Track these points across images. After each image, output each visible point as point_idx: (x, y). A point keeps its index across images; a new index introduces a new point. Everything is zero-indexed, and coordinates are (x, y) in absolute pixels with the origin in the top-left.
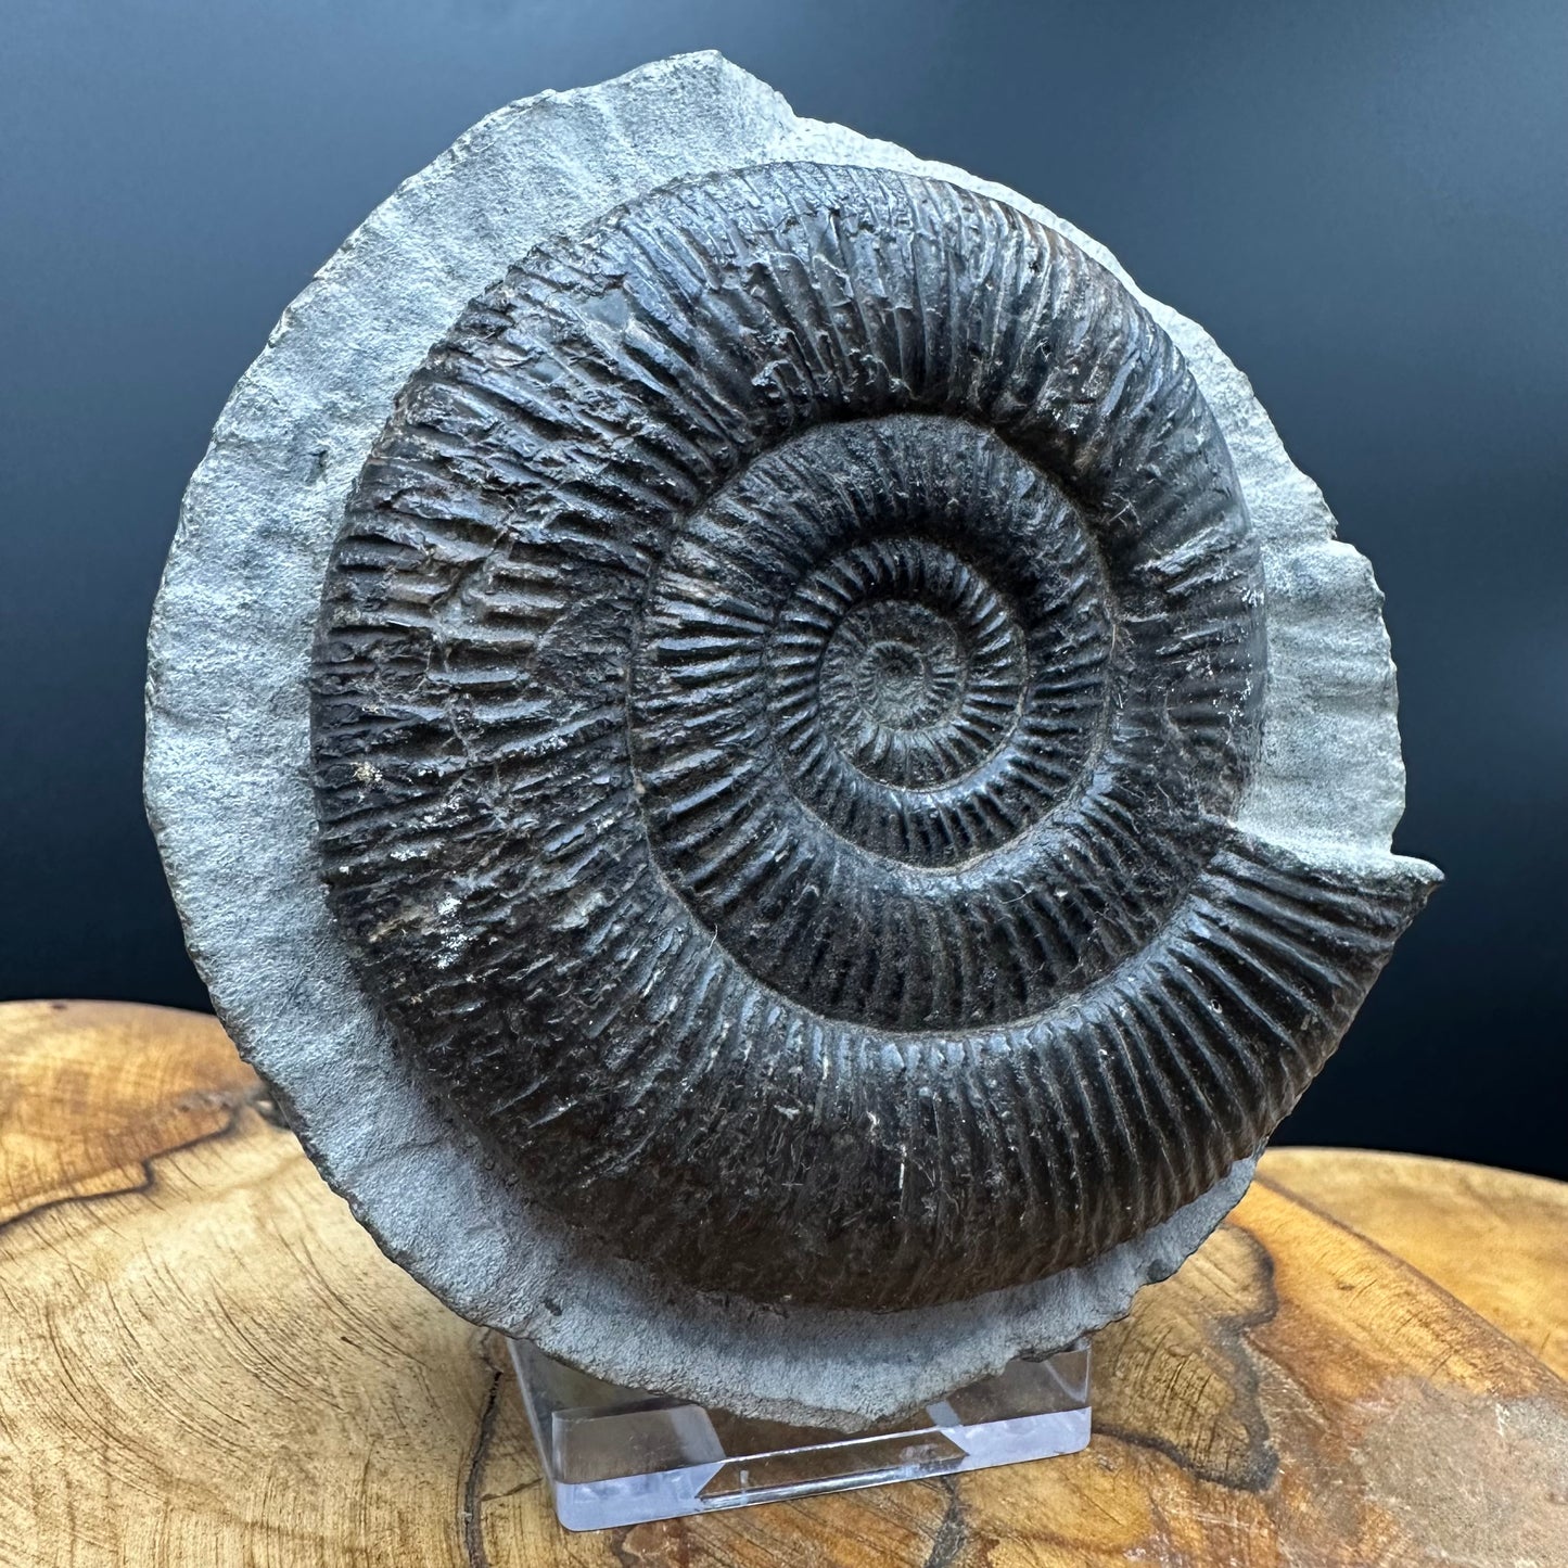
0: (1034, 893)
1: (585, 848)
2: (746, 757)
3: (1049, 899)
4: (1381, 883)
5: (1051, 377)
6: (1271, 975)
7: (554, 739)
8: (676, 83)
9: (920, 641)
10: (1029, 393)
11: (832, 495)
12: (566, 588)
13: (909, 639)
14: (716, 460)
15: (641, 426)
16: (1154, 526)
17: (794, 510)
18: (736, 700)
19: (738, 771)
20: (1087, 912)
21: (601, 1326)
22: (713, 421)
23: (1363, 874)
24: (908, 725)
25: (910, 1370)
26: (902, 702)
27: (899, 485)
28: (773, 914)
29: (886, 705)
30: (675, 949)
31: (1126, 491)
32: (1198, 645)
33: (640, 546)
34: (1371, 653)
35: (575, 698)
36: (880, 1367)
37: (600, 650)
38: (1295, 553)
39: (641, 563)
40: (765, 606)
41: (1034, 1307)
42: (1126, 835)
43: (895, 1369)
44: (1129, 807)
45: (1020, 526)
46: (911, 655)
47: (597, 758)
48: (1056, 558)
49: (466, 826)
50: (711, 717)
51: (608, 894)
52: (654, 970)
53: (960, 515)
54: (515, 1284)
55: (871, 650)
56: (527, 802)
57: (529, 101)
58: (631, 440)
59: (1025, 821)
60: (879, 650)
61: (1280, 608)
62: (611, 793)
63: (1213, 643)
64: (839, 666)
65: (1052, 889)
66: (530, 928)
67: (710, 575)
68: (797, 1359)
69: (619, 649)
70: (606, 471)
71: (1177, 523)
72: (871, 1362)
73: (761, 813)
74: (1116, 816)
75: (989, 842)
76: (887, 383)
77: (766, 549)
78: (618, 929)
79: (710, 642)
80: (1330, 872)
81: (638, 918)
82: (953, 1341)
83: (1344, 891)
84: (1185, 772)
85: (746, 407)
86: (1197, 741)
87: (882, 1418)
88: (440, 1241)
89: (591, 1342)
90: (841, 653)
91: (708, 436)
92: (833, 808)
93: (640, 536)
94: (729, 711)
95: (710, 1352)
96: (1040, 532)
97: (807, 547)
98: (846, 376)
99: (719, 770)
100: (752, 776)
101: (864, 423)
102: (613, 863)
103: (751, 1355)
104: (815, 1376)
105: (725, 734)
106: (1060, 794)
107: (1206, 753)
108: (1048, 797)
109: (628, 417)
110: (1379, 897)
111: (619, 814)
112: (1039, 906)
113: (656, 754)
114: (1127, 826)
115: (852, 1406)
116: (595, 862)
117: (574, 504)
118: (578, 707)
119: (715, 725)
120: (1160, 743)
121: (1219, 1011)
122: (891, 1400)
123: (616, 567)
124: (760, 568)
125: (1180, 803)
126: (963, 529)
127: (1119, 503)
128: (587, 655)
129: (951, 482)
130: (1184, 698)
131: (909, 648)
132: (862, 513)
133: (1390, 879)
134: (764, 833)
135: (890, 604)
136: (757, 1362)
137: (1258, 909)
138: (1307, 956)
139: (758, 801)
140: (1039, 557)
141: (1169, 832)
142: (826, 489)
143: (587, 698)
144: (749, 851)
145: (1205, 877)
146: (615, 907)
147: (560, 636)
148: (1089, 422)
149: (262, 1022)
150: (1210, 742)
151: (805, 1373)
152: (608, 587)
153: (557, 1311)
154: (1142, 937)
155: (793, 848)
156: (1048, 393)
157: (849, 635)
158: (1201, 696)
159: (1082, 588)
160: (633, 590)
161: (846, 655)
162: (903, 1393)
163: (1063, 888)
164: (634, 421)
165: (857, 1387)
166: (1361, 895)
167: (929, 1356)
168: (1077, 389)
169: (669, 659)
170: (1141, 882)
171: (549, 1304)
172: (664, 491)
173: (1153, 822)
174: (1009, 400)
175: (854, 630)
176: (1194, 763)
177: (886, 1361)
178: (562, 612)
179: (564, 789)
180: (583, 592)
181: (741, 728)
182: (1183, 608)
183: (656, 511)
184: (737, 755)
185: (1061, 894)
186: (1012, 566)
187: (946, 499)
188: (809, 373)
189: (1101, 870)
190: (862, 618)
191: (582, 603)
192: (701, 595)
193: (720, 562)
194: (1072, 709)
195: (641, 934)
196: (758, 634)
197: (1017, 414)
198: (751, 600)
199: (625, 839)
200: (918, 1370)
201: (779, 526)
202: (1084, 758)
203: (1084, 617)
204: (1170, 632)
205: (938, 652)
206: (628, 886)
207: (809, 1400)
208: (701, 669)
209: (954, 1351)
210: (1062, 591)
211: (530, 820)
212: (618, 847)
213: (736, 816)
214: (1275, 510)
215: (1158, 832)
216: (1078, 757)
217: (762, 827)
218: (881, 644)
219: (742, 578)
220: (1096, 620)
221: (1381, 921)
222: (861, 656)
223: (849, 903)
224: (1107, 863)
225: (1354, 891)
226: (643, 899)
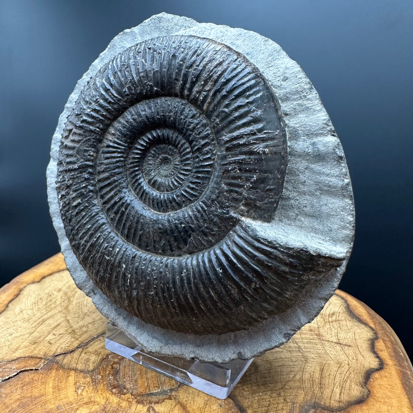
0: (176, 223)
1: (79, 189)
2: (115, 176)
3: (179, 226)
4: (289, 249)
5: (197, 85)
6: (239, 266)
7: (76, 166)
8: (151, 22)
9: (172, 155)
10: (190, 90)
11: (141, 117)
12: (82, 135)
13: (169, 155)
14: (115, 109)
15: (99, 101)
16: (225, 127)
17: (132, 120)
18: (114, 163)
19: (112, 179)
20: (190, 232)
21: (101, 301)
22: (114, 100)
23: (282, 244)
24: (166, 176)
25: (161, 344)
26: (167, 171)
27: (158, 114)
28: (116, 213)
29: (161, 171)
30: (93, 215)
31: (217, 117)
32: (235, 162)
33: (98, 127)
34: (337, 176)
35: (82, 158)
36: (155, 340)
37: (87, 149)
38: (315, 140)
39: (98, 131)
40: (125, 142)
41: (199, 346)
42: (204, 214)
43: (158, 342)
44: (207, 206)
45: (189, 126)
46: (170, 159)
47: (84, 172)
48: (199, 135)
49: (63, 181)
50: (108, 166)
51: (82, 200)
52: (87, 218)
53: (174, 122)
54: (87, 284)
55: (160, 157)
56: (71, 178)
57: (121, 33)
58: (97, 104)
59: (184, 205)
60: (162, 157)
61: (308, 158)
62: (86, 179)
63: (239, 163)
64: (150, 160)
65: (181, 223)
66: (69, 204)
67: (113, 134)
68: (139, 328)
69: (93, 149)
70: (92, 111)
71: (233, 126)
72: (154, 338)
73: (115, 190)
74: (202, 208)
75: (174, 209)
76: (153, 89)
77: (125, 129)
78: (82, 208)
79: (111, 149)
80: (266, 239)
81: (87, 206)
82: (175, 343)
83: (270, 247)
84: (225, 199)
85: (122, 96)
86: (232, 191)
87: (151, 352)
88: (76, 269)
89: (99, 303)
90: (151, 156)
91: (113, 103)
92: (138, 193)
93: (98, 125)
94: (113, 165)
95: (122, 317)
96: (194, 128)
97: (135, 129)
98: (144, 88)
99: (108, 178)
100: (115, 181)
101: (153, 100)
102: (84, 194)
103: (130, 322)
104: (141, 334)
105: (110, 170)
106: (194, 200)
107: (235, 195)
108: (190, 200)
109: (97, 99)
110: (287, 253)
111: (87, 184)
112: (177, 227)
113: (99, 173)
114: (205, 211)
115: (146, 345)
116: (80, 193)
117: (85, 118)
118: (82, 160)
119: (109, 168)
120: (218, 189)
121: (221, 271)
122: (154, 349)
123: (91, 131)
124: (123, 134)
125: (222, 208)
126: (175, 126)
127: (215, 120)
128: (85, 150)
129: (172, 114)
130: (229, 178)
131: (170, 157)
132: (149, 121)
133: (293, 248)
134: (116, 194)
135: (164, 145)
136: (130, 325)
137: (240, 245)
138: (254, 264)
139: (116, 186)
140: (193, 134)
141: (216, 215)
142: (140, 115)
143: (84, 159)
144: (112, 197)
145: (231, 232)
146: (82, 203)
147: (81, 145)
148: (206, 97)
149: (55, 217)
150: (236, 192)
151: (139, 333)
152: (90, 135)
153: (95, 294)
154: (208, 244)
155: (121, 199)
156: (196, 89)
157: (153, 152)
158: (234, 178)
159: (206, 143)
160: (96, 137)
161: (152, 157)
162: (158, 349)
163: (184, 224)
164: (98, 100)
165: (148, 341)
166: (279, 251)
167: (167, 344)
168: (203, 88)
169: (104, 153)
170: (207, 228)
171: (93, 291)
172: (102, 115)
173: (212, 212)
174: (186, 92)
175: (155, 151)
176: (230, 198)
177: (157, 339)
178: (82, 140)
179: (77, 177)
180: (86, 136)
181: (114, 169)
182: (230, 151)
183: (101, 119)
184: (112, 175)
185: (183, 225)
186: (187, 136)
187: (169, 118)
188: (135, 88)
189: (195, 222)
190: (157, 148)
191: (85, 139)
192: (111, 139)
193: (116, 132)
194: (199, 177)
195: (87, 210)
196: (122, 149)
197: (188, 96)
198: (121, 141)
199: (88, 189)
200: (163, 345)
201: (128, 124)
202: (203, 192)
203: (206, 152)
204: (226, 158)
205: (176, 159)
206: (86, 199)
207: (138, 339)
208: (108, 155)
209: (174, 346)
210: (199, 144)
211: (71, 182)
212: (86, 191)
213: (110, 189)
214: (309, 125)
215: (213, 215)
216: (200, 191)
217: (115, 193)
218: (163, 155)
219: (119, 136)
220: (210, 153)
221: (288, 261)
222: (158, 158)
223: (131, 214)
224: (197, 220)
225: (276, 248)
226: (89, 203)
